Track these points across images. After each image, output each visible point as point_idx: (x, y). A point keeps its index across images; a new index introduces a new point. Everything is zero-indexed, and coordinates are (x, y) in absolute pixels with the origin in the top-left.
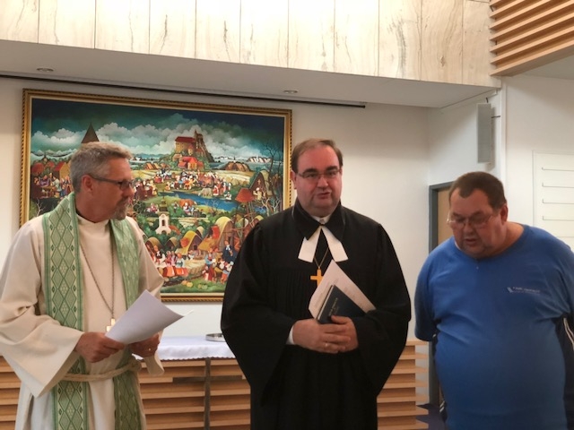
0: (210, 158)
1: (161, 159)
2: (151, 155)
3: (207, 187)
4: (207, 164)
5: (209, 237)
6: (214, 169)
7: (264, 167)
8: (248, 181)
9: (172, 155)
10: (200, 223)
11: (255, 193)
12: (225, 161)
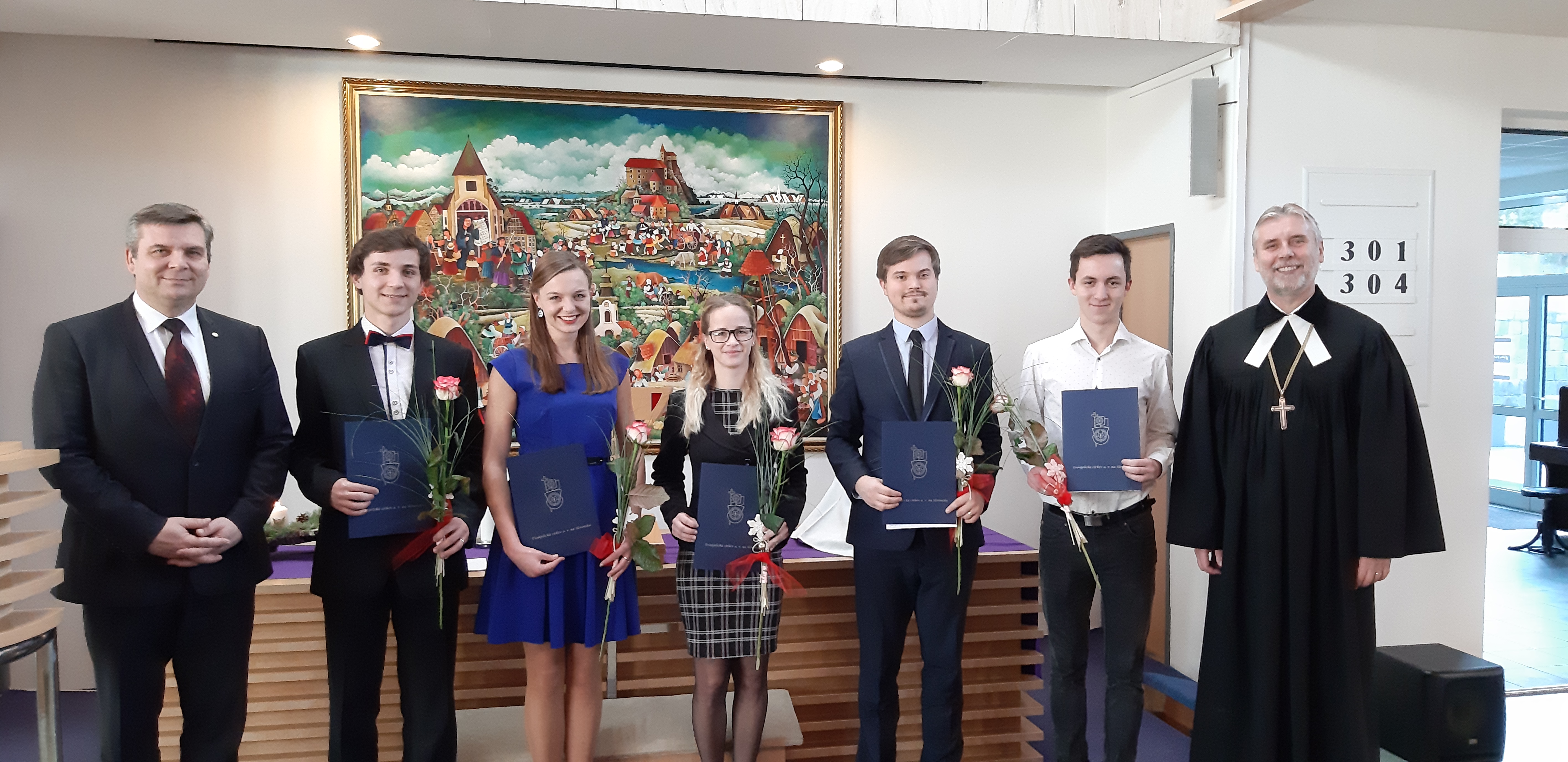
0: (690, 195)
1: (598, 201)
2: (580, 194)
3: (687, 250)
4: (685, 207)
5: (691, 340)
6: (698, 216)
7: (792, 211)
8: (763, 237)
9: (621, 192)
10: (675, 316)
11: (775, 259)
12: (720, 201)
